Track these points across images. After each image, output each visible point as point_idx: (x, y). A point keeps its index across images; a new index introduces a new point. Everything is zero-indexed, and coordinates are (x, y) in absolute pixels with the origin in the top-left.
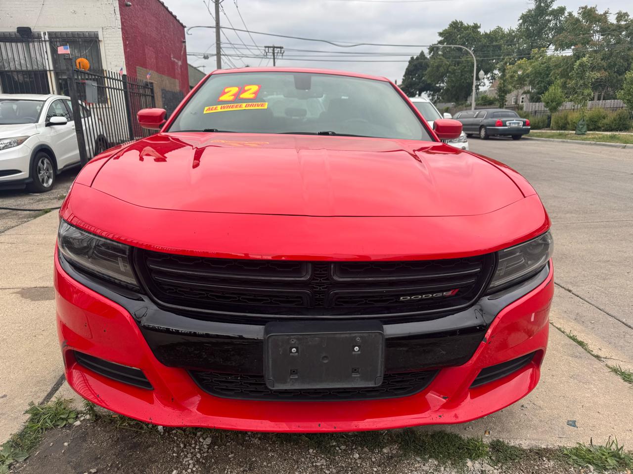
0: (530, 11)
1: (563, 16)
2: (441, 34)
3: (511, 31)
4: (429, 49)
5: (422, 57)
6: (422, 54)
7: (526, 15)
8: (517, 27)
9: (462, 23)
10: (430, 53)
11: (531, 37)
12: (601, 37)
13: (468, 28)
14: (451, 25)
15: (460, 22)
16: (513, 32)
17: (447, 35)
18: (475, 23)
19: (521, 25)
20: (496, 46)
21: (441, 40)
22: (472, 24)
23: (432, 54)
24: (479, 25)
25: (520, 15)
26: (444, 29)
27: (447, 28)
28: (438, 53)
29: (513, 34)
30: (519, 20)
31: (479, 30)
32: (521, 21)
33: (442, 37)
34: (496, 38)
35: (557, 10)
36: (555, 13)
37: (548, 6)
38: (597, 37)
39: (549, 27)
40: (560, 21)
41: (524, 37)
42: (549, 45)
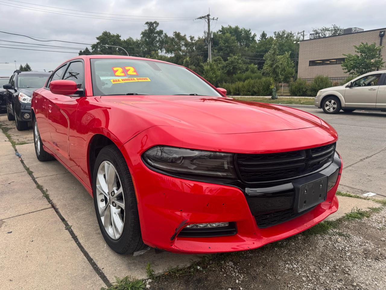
0: (146, 30)
1: (163, 35)
2: (98, 38)
3: (137, 41)
4: (91, 46)
5: (87, 51)
6: (87, 49)
7: (144, 32)
8: (140, 38)
9: (110, 34)
10: (92, 49)
11: (148, 45)
12: (185, 48)
13: (113, 36)
14: (103, 34)
15: (108, 32)
16: (139, 41)
17: (101, 39)
18: (118, 34)
19: (142, 38)
20: (131, 48)
21: (98, 42)
22: (116, 35)
23: (94, 50)
24: (120, 35)
25: (141, 32)
26: (99, 36)
27: (101, 35)
28: (97, 50)
29: (139, 42)
30: (141, 35)
31: (120, 38)
32: (142, 35)
33: (99, 40)
34: (130, 43)
35: (159, 31)
36: (158, 33)
37: (155, 29)
38: (183, 48)
39: (157, 41)
40: (161, 38)
41: (144, 44)
42: (158, 50)
